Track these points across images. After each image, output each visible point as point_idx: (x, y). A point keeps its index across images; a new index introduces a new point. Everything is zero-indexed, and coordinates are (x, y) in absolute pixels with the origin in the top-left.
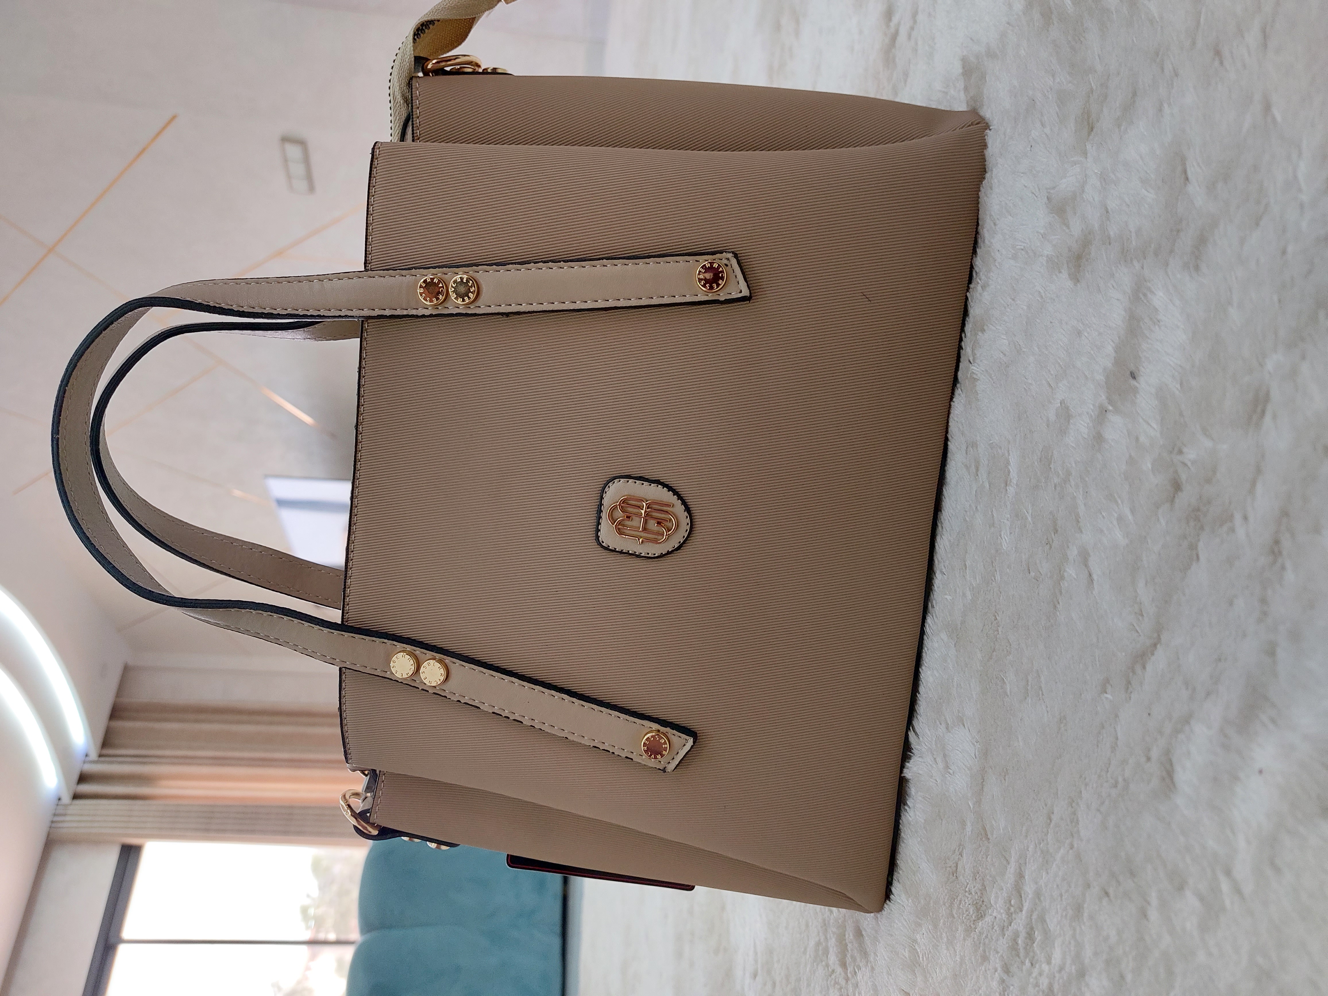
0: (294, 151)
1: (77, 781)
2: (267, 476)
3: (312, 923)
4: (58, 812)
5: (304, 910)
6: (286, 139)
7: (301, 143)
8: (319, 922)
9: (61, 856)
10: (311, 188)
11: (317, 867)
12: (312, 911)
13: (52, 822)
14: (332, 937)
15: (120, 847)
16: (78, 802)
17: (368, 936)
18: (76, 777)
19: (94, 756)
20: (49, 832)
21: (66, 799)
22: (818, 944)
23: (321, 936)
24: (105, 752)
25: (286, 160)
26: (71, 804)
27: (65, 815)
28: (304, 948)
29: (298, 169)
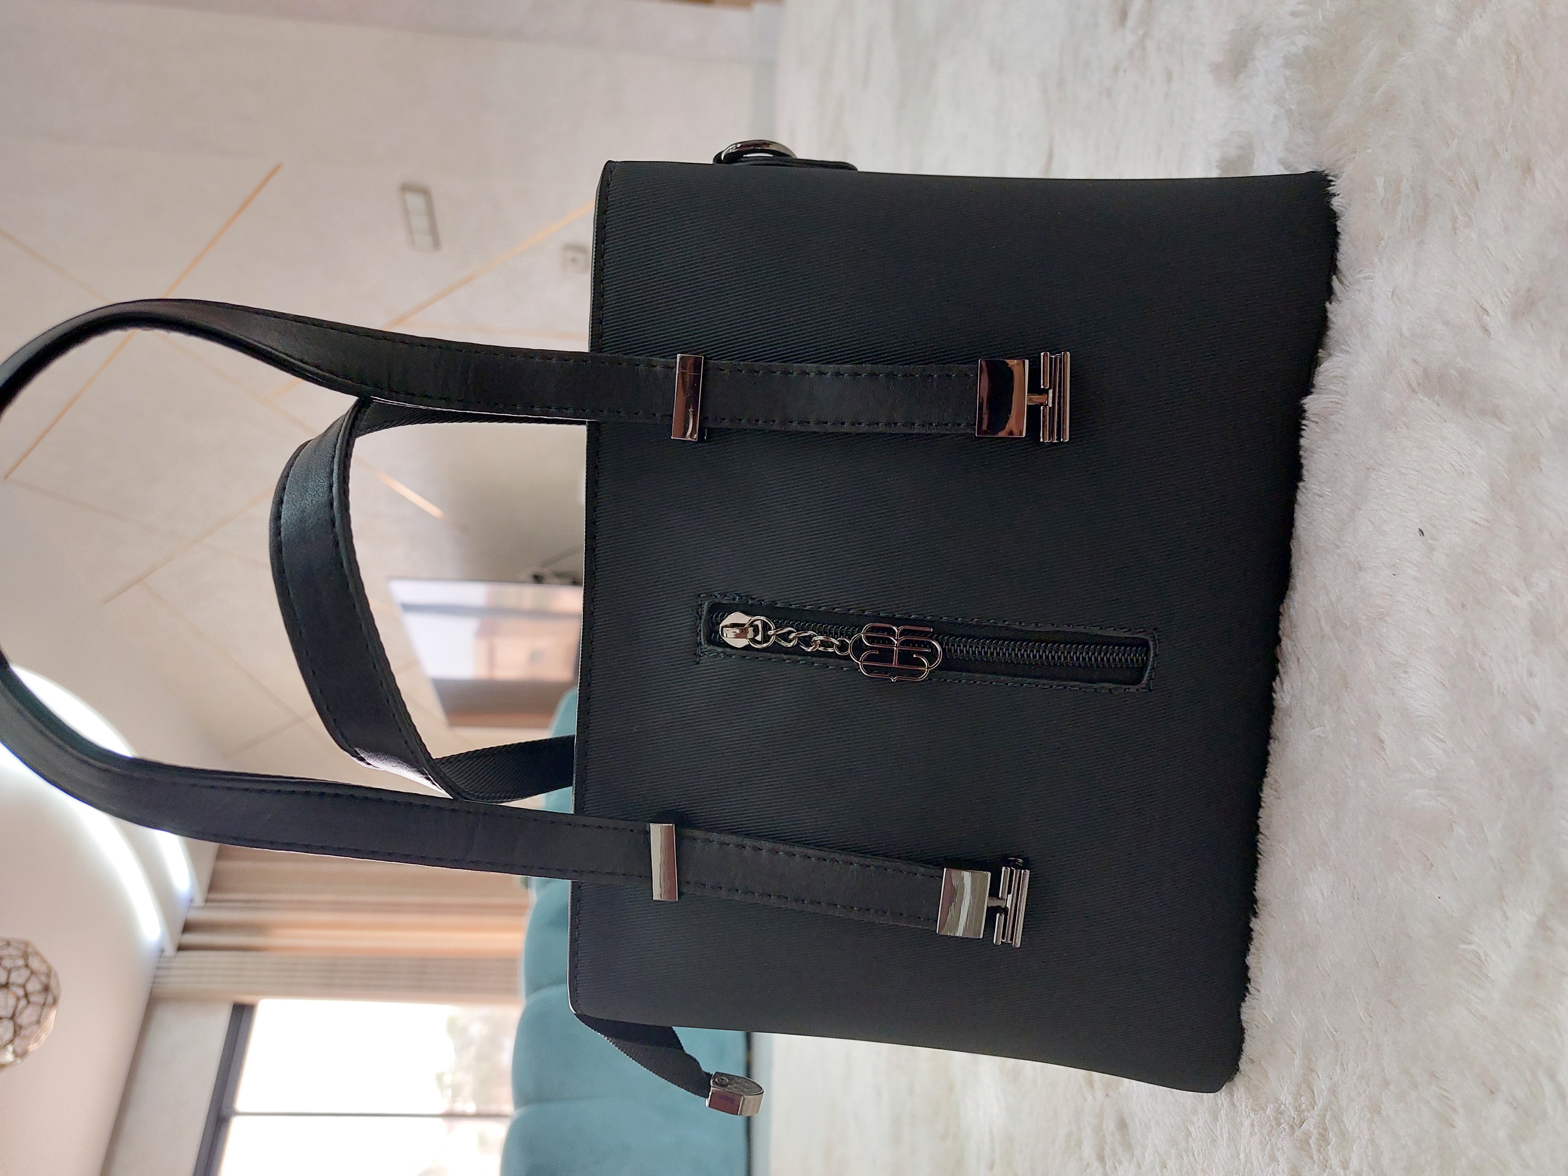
0: (415, 202)
1: (181, 931)
2: (391, 578)
3: (449, 1092)
4: (161, 965)
5: (440, 1078)
6: (406, 188)
7: (424, 191)
8: (456, 1090)
9: (165, 1016)
10: (436, 244)
11: (453, 1028)
12: (448, 1079)
13: (155, 977)
14: (471, 1108)
15: (232, 1007)
16: (181, 954)
17: (523, 1110)
18: (180, 926)
19: (199, 901)
20: (152, 988)
21: (170, 951)
22: (1070, 1134)
23: (459, 1107)
24: (213, 896)
25: (406, 212)
26: (175, 957)
27: (169, 968)
28: (440, 1120)
29: (420, 222)
